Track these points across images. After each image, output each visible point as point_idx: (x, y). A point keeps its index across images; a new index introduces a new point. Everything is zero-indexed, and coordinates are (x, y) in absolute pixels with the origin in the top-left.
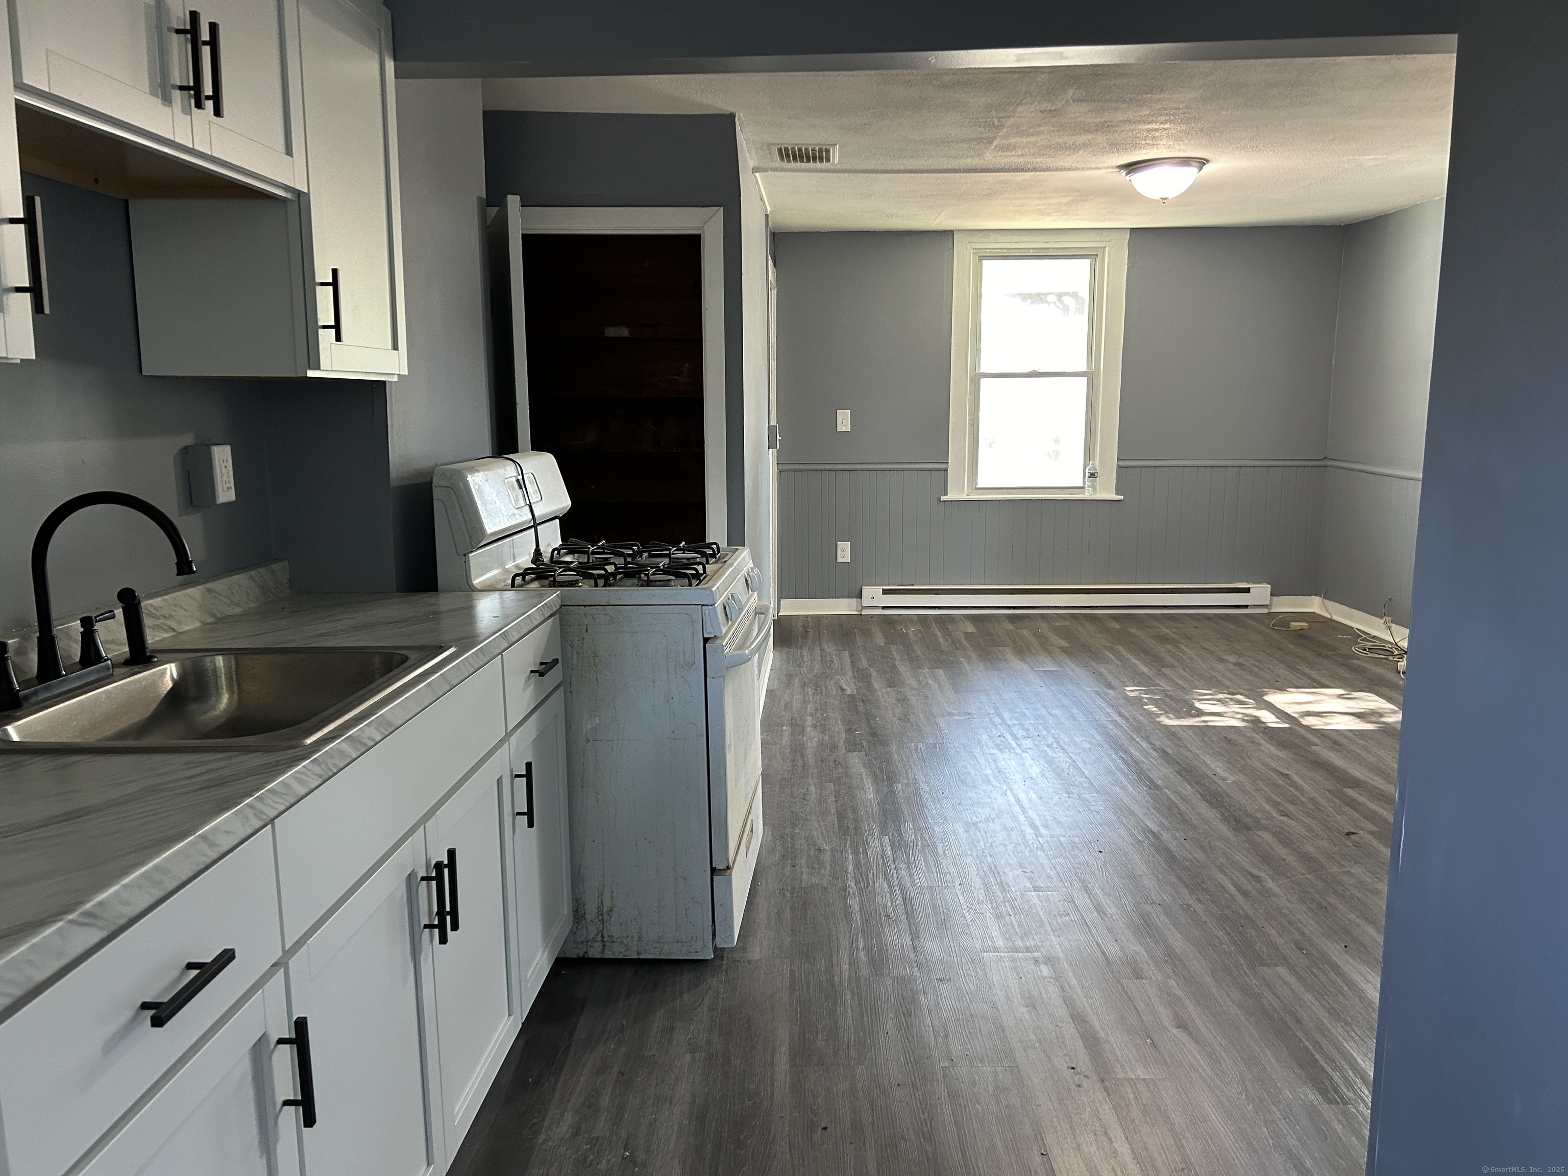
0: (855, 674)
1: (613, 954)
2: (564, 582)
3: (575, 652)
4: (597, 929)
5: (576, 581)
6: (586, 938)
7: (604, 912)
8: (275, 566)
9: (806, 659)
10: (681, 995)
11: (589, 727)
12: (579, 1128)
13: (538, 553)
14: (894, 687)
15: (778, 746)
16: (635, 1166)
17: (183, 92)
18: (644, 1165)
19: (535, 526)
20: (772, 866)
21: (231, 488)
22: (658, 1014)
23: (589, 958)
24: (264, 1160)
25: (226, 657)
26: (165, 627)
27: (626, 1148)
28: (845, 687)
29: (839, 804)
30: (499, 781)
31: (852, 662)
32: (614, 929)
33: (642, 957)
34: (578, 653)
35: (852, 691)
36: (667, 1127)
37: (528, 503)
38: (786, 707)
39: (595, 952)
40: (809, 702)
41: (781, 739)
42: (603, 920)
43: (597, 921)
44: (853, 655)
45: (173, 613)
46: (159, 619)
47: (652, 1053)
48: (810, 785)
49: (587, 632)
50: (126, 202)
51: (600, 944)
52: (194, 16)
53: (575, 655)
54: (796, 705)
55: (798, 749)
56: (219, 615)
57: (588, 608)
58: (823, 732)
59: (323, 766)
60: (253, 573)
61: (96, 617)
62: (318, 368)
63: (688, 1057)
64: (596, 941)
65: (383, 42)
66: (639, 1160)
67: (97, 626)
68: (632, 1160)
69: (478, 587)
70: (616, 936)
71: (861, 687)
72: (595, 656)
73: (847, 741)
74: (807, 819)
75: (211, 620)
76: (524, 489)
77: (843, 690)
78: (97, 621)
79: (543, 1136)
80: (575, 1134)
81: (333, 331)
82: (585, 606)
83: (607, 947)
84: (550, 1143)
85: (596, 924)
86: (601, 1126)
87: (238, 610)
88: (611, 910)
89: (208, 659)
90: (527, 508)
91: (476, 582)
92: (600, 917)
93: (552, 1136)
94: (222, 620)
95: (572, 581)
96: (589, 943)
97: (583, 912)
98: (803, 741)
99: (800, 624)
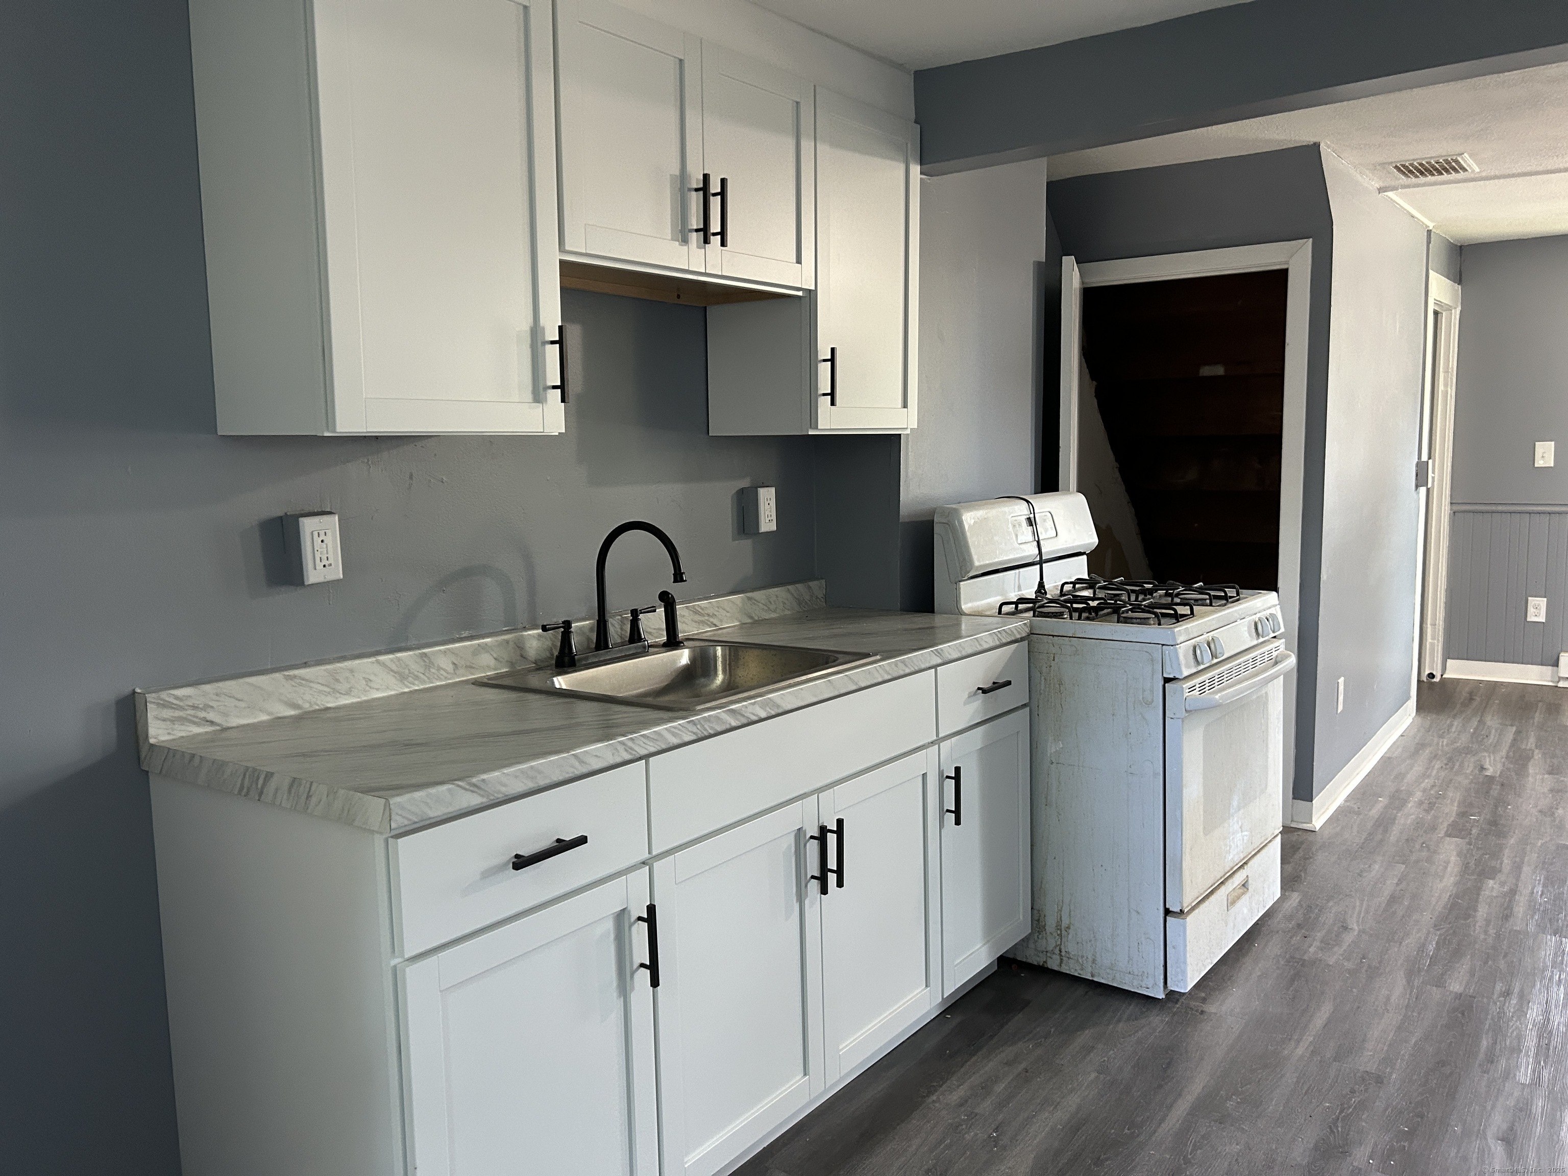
0: (1511, 754)
1: (1070, 970)
2: (1048, 613)
3: (1043, 678)
4: (1056, 942)
5: (1060, 613)
6: (1045, 948)
7: (1062, 927)
8: (814, 584)
9: (1453, 730)
10: (1119, 1021)
11: (1053, 750)
12: (966, 1101)
13: (1041, 585)
14: (1557, 774)
15: (1361, 817)
16: (995, 1146)
17: (698, 233)
18: (1004, 1148)
19: (1041, 563)
20: (1280, 932)
21: (772, 520)
22: (1087, 1032)
23: (1047, 968)
24: (622, 999)
25: (723, 647)
26: (709, 623)
27: (996, 1130)
28: (1487, 766)
29: (1398, 888)
30: (924, 776)
31: (1515, 739)
32: (1070, 947)
33: (1095, 979)
34: (1045, 679)
35: (1495, 772)
36: (1040, 1126)
37: (1037, 539)
38: (1396, 777)
39: (1053, 965)
40: (1429, 776)
41: (1370, 810)
42: (1061, 934)
43: (1055, 934)
44: (1520, 732)
45: (716, 613)
46: (704, 616)
47: (1062, 1062)
48: (1375, 862)
49: (1054, 660)
50: (706, 307)
51: (1058, 957)
52: (706, 177)
53: (1043, 681)
54: (1410, 777)
55: (1384, 823)
56: (756, 618)
57: (1055, 638)
58: (1427, 811)
59: (699, 726)
60: (790, 587)
61: (640, 610)
62: (816, 428)
63: (1093, 1075)
64: (1054, 953)
65: (909, 152)
66: (1001, 1143)
67: (641, 616)
68: (996, 1141)
69: (966, 612)
70: (1073, 953)
71: (1508, 769)
72: (1060, 684)
73: (1454, 825)
74: (1351, 895)
75: (749, 621)
76: (1034, 526)
77: (1482, 768)
78: (641, 613)
79: (934, 1098)
80: (961, 1105)
81: (829, 397)
82: (1053, 636)
83: (1064, 962)
84: (937, 1105)
85: (1055, 938)
86: (986, 1106)
87: (773, 615)
88: (1068, 928)
89: (712, 648)
90: (1035, 543)
91: (966, 606)
92: (1059, 932)
93: (941, 1099)
94: (757, 623)
95: (1057, 613)
96: (1049, 955)
97: (1044, 924)
98: (1396, 816)
99: (1467, 689)
